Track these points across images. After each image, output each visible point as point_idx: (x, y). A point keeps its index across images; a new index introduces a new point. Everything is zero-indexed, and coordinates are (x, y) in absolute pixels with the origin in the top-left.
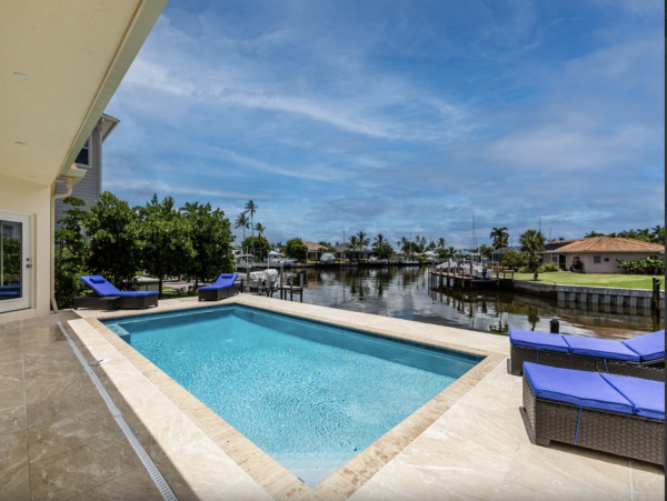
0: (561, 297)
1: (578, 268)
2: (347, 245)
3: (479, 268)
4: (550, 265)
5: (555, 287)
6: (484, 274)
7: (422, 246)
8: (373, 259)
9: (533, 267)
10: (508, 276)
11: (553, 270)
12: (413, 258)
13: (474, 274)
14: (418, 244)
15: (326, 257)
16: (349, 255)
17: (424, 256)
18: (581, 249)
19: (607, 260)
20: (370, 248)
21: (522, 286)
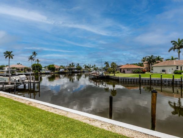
0: (120, 80)
1: (124, 72)
2: (68, 66)
3: (101, 73)
4: (118, 72)
5: (118, 77)
6: (102, 74)
7: (90, 67)
8: (76, 70)
9: (114, 72)
10: (108, 75)
11: (119, 73)
12: (87, 70)
13: (99, 74)
14: (89, 66)
15: (61, 70)
16: (69, 69)
17: (90, 69)
18: (124, 67)
19: (130, 70)
20: (75, 67)
21: (111, 77)
